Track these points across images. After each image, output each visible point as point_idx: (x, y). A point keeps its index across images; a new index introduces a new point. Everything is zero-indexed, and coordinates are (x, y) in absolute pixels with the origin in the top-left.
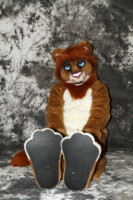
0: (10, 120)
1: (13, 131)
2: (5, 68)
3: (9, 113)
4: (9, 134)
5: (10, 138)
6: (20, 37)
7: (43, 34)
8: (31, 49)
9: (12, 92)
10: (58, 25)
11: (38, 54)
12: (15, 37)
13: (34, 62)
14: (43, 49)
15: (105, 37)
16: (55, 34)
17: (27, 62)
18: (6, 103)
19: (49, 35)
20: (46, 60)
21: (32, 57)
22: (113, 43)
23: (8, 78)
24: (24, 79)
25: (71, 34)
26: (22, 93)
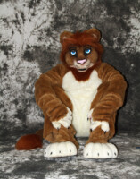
0: (13, 106)
1: (16, 116)
2: (6, 54)
3: (12, 99)
4: (12, 120)
5: (14, 123)
6: (21, 21)
7: (45, 17)
8: (32, 33)
9: (14, 77)
10: (60, 8)
11: (40, 39)
12: (16, 22)
13: (35, 47)
14: (45, 33)
15: (107, 20)
16: (56, 18)
17: (29, 47)
18: (9, 88)
19: (51, 19)
20: (48, 44)
21: (33, 41)
22: (115, 26)
23: (10, 63)
24: (26, 64)
25: (73, 17)
26: (25, 78)
